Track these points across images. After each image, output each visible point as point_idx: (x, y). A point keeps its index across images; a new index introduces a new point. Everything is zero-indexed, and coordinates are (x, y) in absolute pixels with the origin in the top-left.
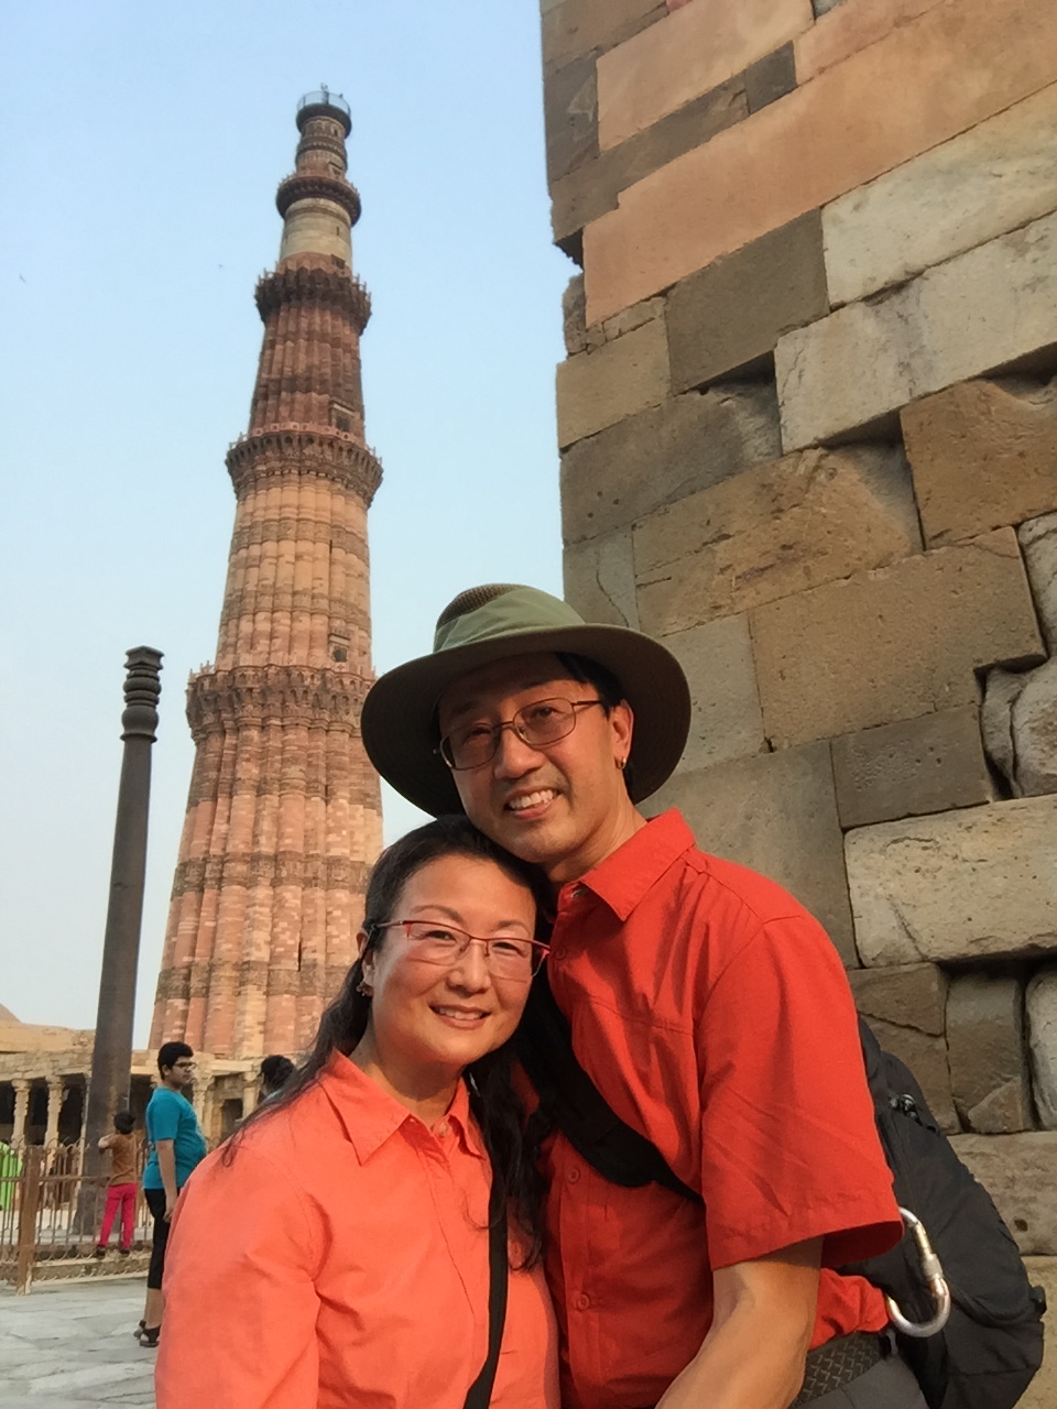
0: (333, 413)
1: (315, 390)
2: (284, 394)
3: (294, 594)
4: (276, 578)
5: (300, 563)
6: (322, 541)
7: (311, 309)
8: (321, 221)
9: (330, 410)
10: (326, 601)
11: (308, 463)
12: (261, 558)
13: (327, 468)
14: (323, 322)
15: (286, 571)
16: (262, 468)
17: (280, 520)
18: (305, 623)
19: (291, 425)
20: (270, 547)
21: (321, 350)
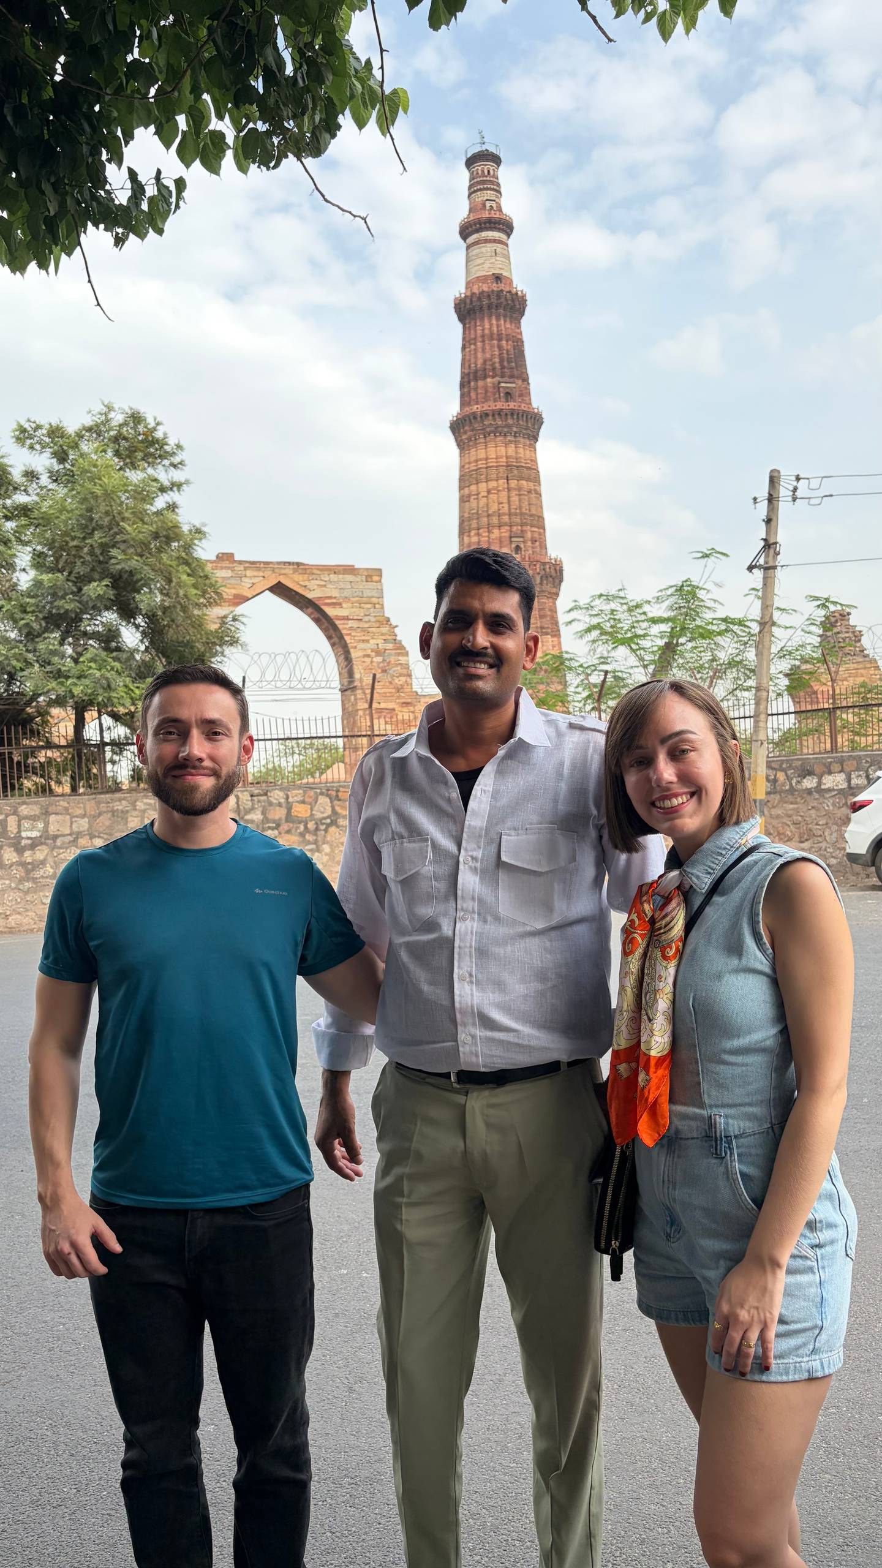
0: (501, 389)
1: (489, 376)
2: (472, 384)
3: (489, 516)
4: (478, 507)
5: (491, 496)
6: (502, 478)
7: (482, 319)
8: (483, 250)
9: (499, 388)
10: (507, 517)
11: (488, 430)
12: (469, 496)
13: (500, 429)
14: (491, 325)
15: (483, 501)
16: (464, 437)
17: (476, 470)
18: (496, 533)
19: (475, 408)
20: (473, 488)
21: (492, 346)
